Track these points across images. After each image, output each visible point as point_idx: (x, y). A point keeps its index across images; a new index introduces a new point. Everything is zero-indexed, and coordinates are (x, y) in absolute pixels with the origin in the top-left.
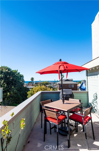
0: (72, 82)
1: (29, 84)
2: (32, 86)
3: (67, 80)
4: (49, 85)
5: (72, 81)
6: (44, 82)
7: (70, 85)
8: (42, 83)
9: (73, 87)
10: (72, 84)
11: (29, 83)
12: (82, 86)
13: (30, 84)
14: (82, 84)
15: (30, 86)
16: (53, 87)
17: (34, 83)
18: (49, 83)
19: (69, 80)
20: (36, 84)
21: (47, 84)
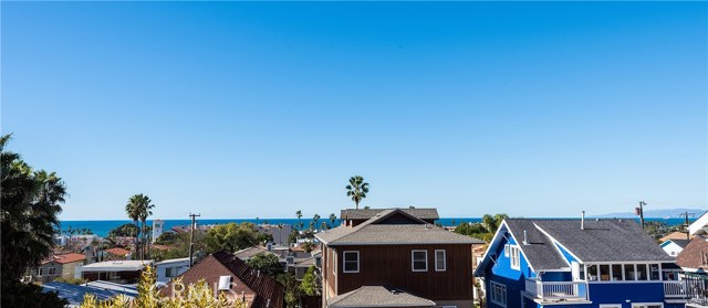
0: (434, 227)
1: (113, 245)
2: (136, 257)
3: (398, 217)
4: (262, 249)
5: (431, 221)
6: (223, 231)
7: (420, 256)
8: (213, 234)
9: (441, 265)
10: (431, 247)
11: (119, 233)
12: (494, 257)
13: (120, 240)
14: (499, 248)
15: (122, 258)
16: (290, 261)
17: (156, 235)
18: (262, 233)
19: (412, 214)
20: (167, 238)
21: (246, 240)
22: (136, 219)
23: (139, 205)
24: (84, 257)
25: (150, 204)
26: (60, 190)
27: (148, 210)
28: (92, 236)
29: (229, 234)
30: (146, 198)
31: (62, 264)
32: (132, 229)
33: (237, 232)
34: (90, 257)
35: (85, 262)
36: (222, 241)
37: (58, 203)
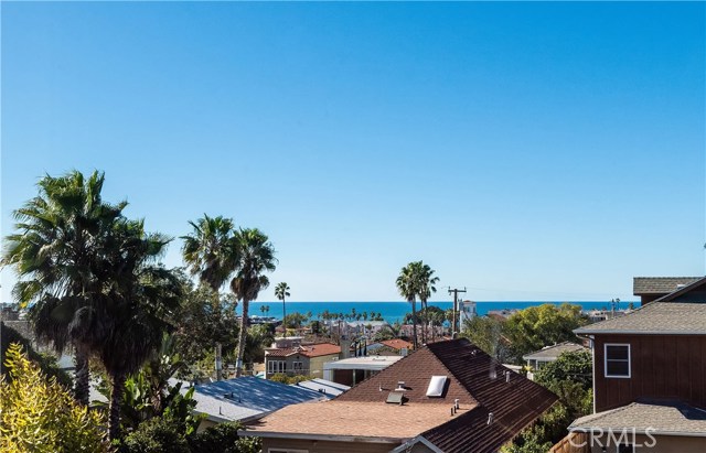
1: (394, 336)
22: (411, 297)
23: (417, 278)
24: (338, 349)
25: (431, 277)
26: (266, 254)
27: (429, 285)
28: (380, 324)
29: (541, 322)
30: (427, 268)
31: (309, 357)
32: (434, 314)
33: (553, 318)
34: (347, 350)
35: (341, 356)
36: (531, 332)
37: (264, 272)
